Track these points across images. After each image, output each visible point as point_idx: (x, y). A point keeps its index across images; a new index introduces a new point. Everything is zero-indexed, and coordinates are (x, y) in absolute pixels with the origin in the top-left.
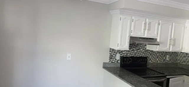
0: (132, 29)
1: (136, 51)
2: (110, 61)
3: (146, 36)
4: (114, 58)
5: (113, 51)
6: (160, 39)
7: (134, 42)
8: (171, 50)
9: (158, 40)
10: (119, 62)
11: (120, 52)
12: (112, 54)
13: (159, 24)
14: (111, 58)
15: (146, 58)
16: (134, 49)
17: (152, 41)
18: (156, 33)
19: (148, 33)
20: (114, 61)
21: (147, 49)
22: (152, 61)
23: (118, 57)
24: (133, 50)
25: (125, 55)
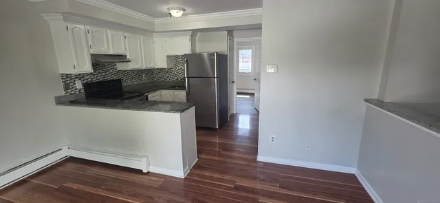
0: (90, 43)
1: (104, 74)
2: (67, 93)
3: (111, 52)
4: (73, 88)
5: (67, 78)
6: (130, 56)
7: (99, 62)
8: (144, 68)
9: (128, 57)
10: (83, 91)
11: (80, 76)
12: (68, 82)
13: (125, 37)
14: (67, 87)
15: (120, 80)
16: (100, 71)
17: (122, 58)
18: (123, 48)
19: (113, 49)
20: (73, 92)
21: (118, 69)
22: (127, 83)
23: (79, 85)
24: (100, 73)
25: (88, 79)
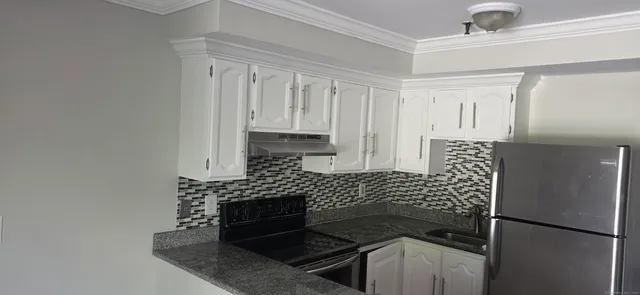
0: (254, 106)
1: (270, 180)
2: (182, 224)
3: (297, 129)
4: (196, 212)
5: (191, 186)
6: (338, 138)
7: (263, 151)
8: (367, 168)
9: (333, 141)
10: (216, 222)
11: (216, 187)
12: (189, 198)
13: (333, 91)
14: (184, 211)
15: (301, 199)
16: (265, 172)
17: (316, 142)
18: (325, 118)
19: (303, 118)
20: (195, 223)
21: (304, 169)
22: (320, 205)
23: (211, 206)
24: (262, 177)
25: (234, 197)
